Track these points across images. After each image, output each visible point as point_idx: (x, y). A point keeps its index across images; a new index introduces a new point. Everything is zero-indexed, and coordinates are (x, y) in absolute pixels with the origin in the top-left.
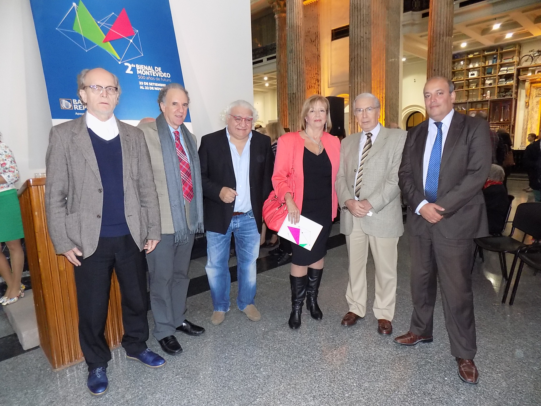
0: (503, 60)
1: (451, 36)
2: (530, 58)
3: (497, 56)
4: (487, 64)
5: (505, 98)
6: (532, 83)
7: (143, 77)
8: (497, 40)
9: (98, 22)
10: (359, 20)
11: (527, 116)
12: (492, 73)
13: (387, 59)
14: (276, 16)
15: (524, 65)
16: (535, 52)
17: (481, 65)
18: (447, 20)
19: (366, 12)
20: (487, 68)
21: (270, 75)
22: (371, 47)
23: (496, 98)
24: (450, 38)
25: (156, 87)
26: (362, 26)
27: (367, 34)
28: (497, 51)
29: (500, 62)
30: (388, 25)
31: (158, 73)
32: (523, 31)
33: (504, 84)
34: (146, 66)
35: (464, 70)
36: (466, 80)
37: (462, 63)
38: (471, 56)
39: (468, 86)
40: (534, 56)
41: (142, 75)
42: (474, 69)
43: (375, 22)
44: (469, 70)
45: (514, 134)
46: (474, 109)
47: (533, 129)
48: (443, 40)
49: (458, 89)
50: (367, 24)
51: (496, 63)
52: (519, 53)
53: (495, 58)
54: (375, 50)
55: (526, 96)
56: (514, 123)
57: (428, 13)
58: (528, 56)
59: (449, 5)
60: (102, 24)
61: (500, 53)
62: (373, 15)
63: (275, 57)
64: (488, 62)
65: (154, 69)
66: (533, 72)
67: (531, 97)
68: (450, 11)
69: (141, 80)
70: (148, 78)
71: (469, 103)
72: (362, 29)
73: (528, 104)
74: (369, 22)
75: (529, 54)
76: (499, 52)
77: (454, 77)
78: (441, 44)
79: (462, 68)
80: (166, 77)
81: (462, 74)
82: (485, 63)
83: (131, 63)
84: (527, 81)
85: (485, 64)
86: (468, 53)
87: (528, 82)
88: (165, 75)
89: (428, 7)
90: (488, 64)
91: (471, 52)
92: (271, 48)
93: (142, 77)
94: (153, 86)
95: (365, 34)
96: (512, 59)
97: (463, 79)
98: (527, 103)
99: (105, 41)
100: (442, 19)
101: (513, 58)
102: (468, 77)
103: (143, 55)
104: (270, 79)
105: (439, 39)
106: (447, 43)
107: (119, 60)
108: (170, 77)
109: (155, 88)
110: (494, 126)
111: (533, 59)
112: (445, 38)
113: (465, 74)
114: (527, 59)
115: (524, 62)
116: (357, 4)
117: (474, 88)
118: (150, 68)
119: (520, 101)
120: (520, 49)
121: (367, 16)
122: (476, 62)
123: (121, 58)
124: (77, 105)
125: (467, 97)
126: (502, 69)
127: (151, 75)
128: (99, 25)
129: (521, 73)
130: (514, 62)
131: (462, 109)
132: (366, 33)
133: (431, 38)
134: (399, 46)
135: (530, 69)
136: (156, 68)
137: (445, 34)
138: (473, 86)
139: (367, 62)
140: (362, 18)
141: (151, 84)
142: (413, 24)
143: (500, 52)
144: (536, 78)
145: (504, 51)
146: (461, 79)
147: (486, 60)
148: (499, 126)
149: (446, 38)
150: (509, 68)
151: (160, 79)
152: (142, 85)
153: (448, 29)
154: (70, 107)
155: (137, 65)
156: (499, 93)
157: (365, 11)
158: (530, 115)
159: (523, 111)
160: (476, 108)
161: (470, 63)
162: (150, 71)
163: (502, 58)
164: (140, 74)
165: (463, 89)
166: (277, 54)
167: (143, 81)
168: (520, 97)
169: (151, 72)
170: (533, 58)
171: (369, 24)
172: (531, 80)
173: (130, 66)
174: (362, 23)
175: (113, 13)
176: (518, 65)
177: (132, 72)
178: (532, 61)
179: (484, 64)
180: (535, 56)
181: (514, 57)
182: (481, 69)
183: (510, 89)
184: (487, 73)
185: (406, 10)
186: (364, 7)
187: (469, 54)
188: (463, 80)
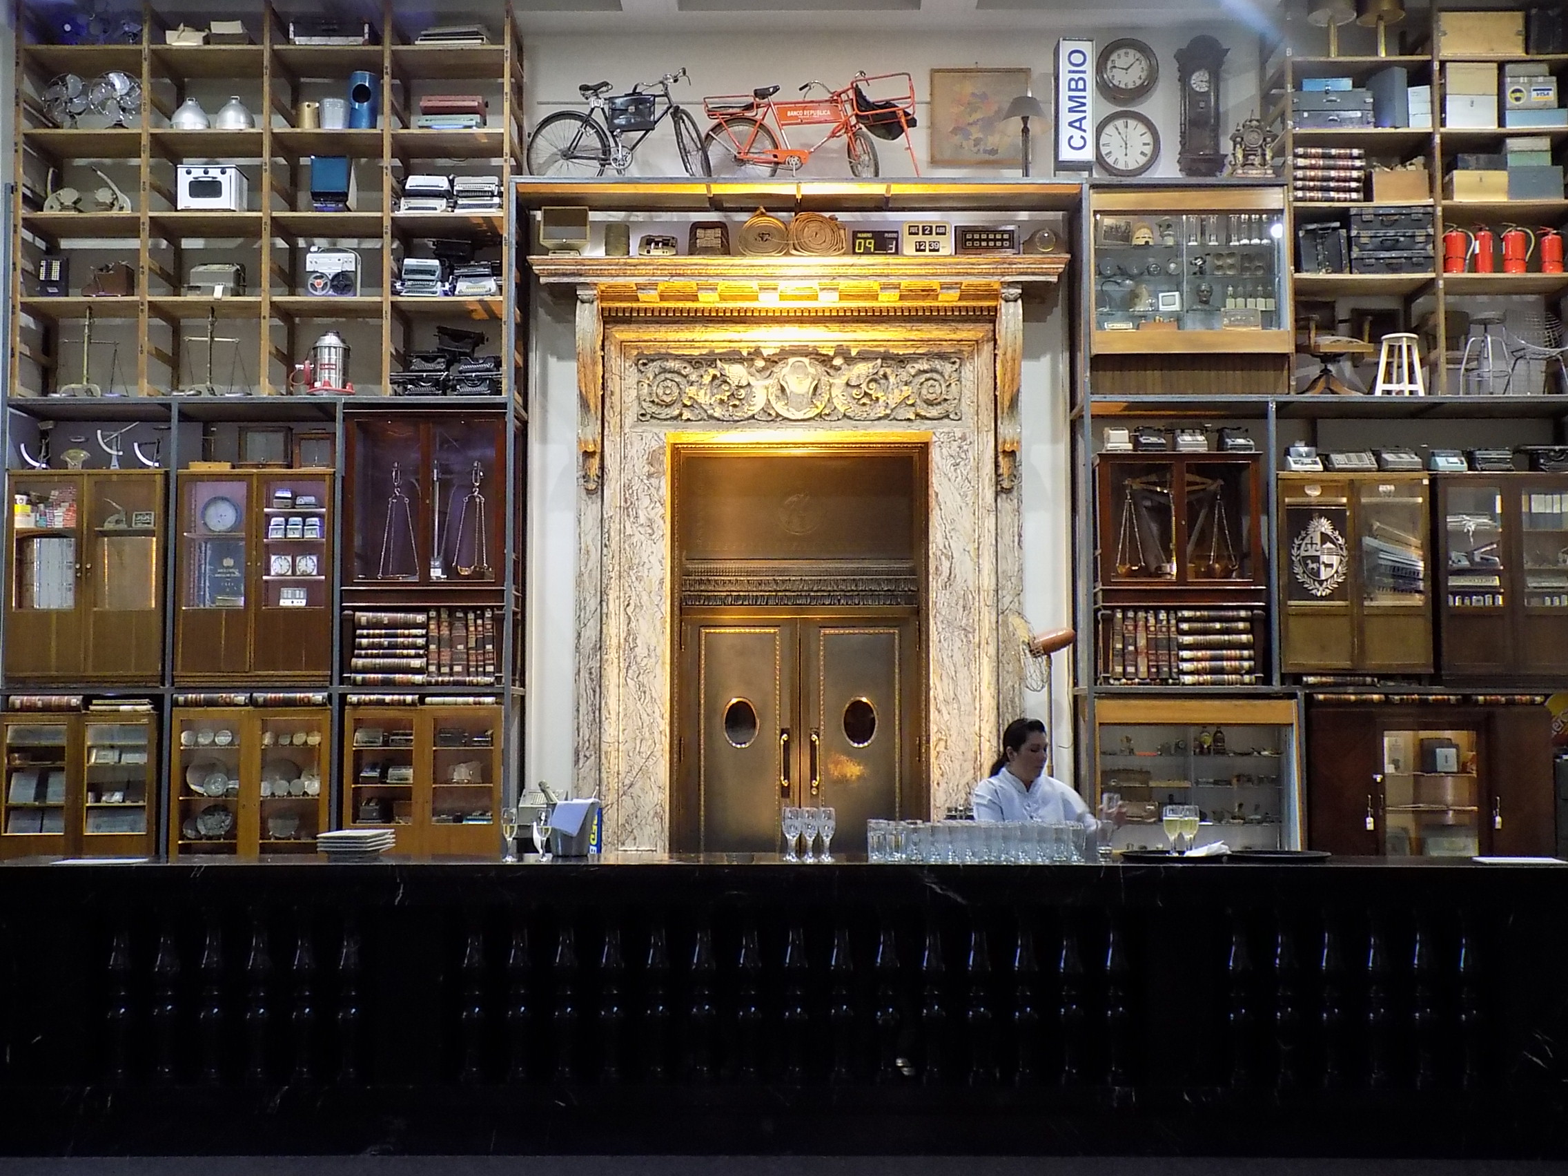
2: (592, 134)
3: (377, 79)
4: (307, 125)
5: (451, 398)
6: (610, 319)
11: (595, 556)
12: (352, 201)
15: (556, 177)
17: (268, 124)
20: (307, 153)
23: (385, 392)
28: (375, 35)
29: (401, 128)
33: (436, 293)
35: (134, 140)
36: (155, 228)
37: (116, 81)
38: (184, 40)
39: (175, 278)
42: (214, 145)
44: (173, 150)
45: (523, 685)
46: (225, 467)
47: (641, 651)
51: (373, 125)
53: (361, 90)
55: (584, 404)
56: (522, 601)
58: (576, 124)
61: (397, 60)
64: (318, 111)
66: (616, 240)
67: (612, 419)
71: (184, 417)
73: (595, 462)
75: (583, 107)
76: (386, 50)
77: (55, 190)
79: (119, 126)
81: (120, 173)
82: (293, 110)
84: (580, 294)
85: (295, 127)
87: (589, 303)
90: (317, 124)
96: (477, 118)
97: (127, 215)
98: (587, 455)
101: (482, 112)
102: (173, 209)
110: (385, 617)
111: (606, 150)
113: (145, 173)
114: (569, 139)
115: (552, 161)
117: (218, 292)
119: (544, 440)
120: (524, 61)
122: (227, 98)
125: (166, 370)
126: (413, 182)
129: (544, 228)
131: (129, 460)
135: (593, 214)
138: (216, 277)
143: (399, 50)
144: (632, 281)
145: (421, 45)
147: (298, 95)
148: (421, 618)
150: (462, 183)
156: (403, 359)
158: (614, 545)
159: (570, 517)
160: (238, 458)
161: (180, 103)
163: (411, 95)
165: (131, 290)
168: (544, 409)
170: (609, 138)
172: (605, 293)
176: (523, 174)
178: (603, 164)
179: (288, 120)
180: (620, 130)
182: (263, 152)
183: (479, 340)
184: (316, 196)
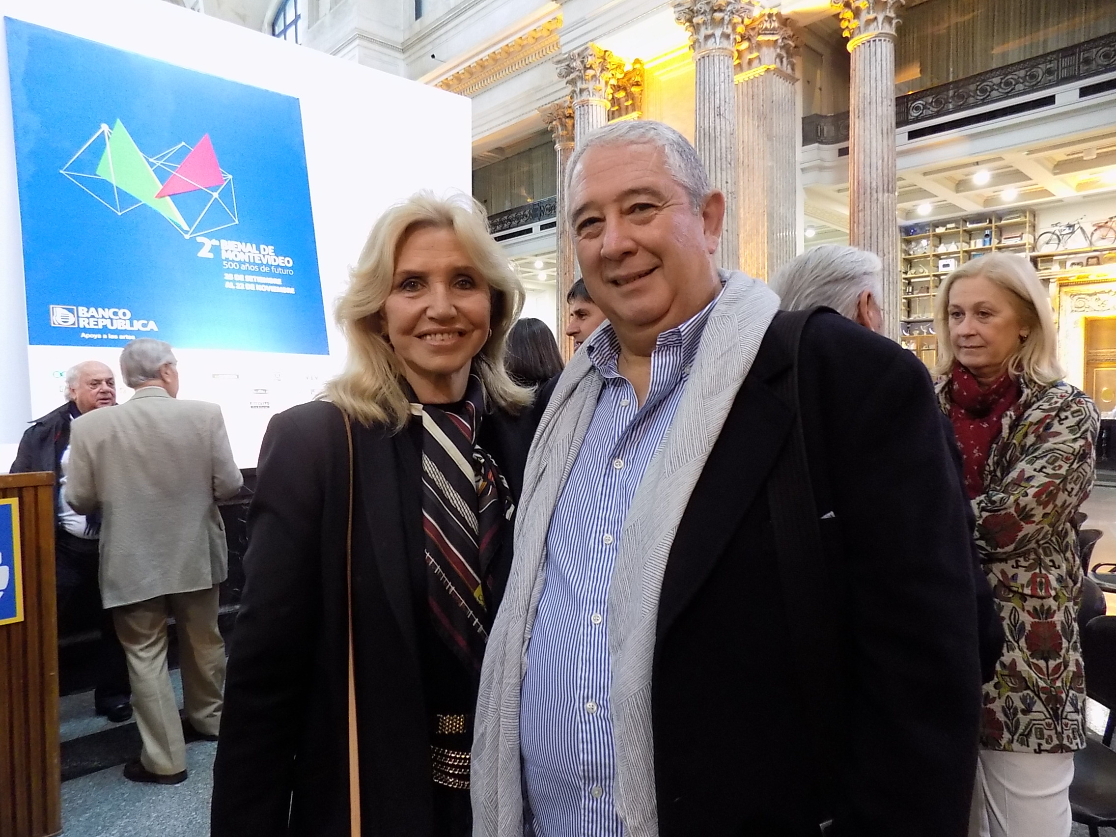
0: (1003, 240)
1: (893, 191)
2: (1055, 237)
3: (991, 232)
4: (973, 247)
6: (1061, 286)
7: (233, 266)
8: (987, 201)
9: (151, 160)
10: (713, 158)
13: (771, 233)
14: (558, 147)
15: (1044, 250)
16: (1063, 228)
17: (962, 248)
18: (883, 161)
19: (726, 143)
20: (973, 253)
21: (544, 258)
22: (738, 208)
24: (891, 195)
25: (259, 284)
26: (719, 170)
27: (729, 184)
28: (990, 222)
29: (998, 243)
30: (772, 168)
31: (266, 256)
32: (1034, 187)
34: (241, 243)
35: (929, 256)
36: (934, 276)
37: (924, 242)
38: (940, 230)
40: (1061, 235)
41: (233, 261)
42: (948, 255)
43: (746, 161)
44: (938, 257)
48: (877, 199)
49: (917, 294)
50: (729, 165)
51: (990, 244)
52: (1034, 227)
53: (987, 236)
54: (747, 214)
57: (848, 148)
58: (1050, 234)
59: (885, 135)
60: (159, 163)
61: (996, 227)
62: (743, 148)
63: (553, 225)
64: (975, 243)
65: (258, 249)
66: (1063, 264)
67: (1061, 313)
68: (888, 146)
69: (228, 271)
70: (244, 267)
72: (719, 175)
74: (732, 163)
75: (1052, 230)
76: (993, 225)
77: (910, 269)
78: (874, 205)
79: (925, 253)
80: (283, 265)
81: (925, 264)
82: (969, 243)
83: (210, 236)
84: (1051, 280)
85: (970, 247)
86: (936, 225)
87: (1054, 282)
88: (280, 261)
89: (847, 138)
90: (975, 246)
91: (943, 223)
92: (548, 206)
93: (231, 265)
94: (254, 283)
95: (724, 184)
96: (1019, 238)
97: (927, 274)
99: (160, 195)
100: (874, 161)
101: (1021, 236)
102: (938, 271)
103: (237, 222)
104: (548, 265)
105: (869, 197)
106: (885, 205)
107: (186, 232)
108: (291, 264)
109: (257, 285)
111: (1060, 240)
112: (880, 195)
113: (931, 264)
114: (1048, 239)
115: (1043, 245)
116: (709, 127)
118: (250, 248)
120: (1035, 220)
121: (728, 150)
122: (951, 243)
123: (190, 229)
124: (87, 318)
127: (252, 261)
128: (152, 165)
129: (1039, 265)
130: (1025, 245)
131: (928, 333)
132: (727, 182)
133: (854, 195)
134: (795, 208)
135: (1055, 258)
136: (262, 247)
137: (880, 189)
139: (730, 238)
140: (718, 155)
141: (249, 278)
142: (821, 168)
143: (997, 224)
144: (1068, 275)
145: (1003, 222)
146: (924, 274)
147: (970, 239)
149: (883, 196)
151: (270, 268)
152: (230, 281)
153: (886, 179)
154: (73, 322)
155: (222, 241)
157: (724, 141)
161: (940, 244)
162: (249, 254)
163: (1001, 235)
164: (227, 260)
165: (928, 292)
166: (557, 219)
167: (233, 272)
169: (251, 255)
170: (1061, 237)
171: (733, 165)
172: (1060, 280)
173: (209, 243)
174: (718, 164)
175: (183, 143)
176: (1034, 251)
177: (211, 256)
178: (1059, 244)
179: (968, 246)
180: (1064, 235)
181: (1024, 235)
182: (961, 255)
185: (806, 141)
186: (723, 135)
187: (938, 227)
188: (928, 276)
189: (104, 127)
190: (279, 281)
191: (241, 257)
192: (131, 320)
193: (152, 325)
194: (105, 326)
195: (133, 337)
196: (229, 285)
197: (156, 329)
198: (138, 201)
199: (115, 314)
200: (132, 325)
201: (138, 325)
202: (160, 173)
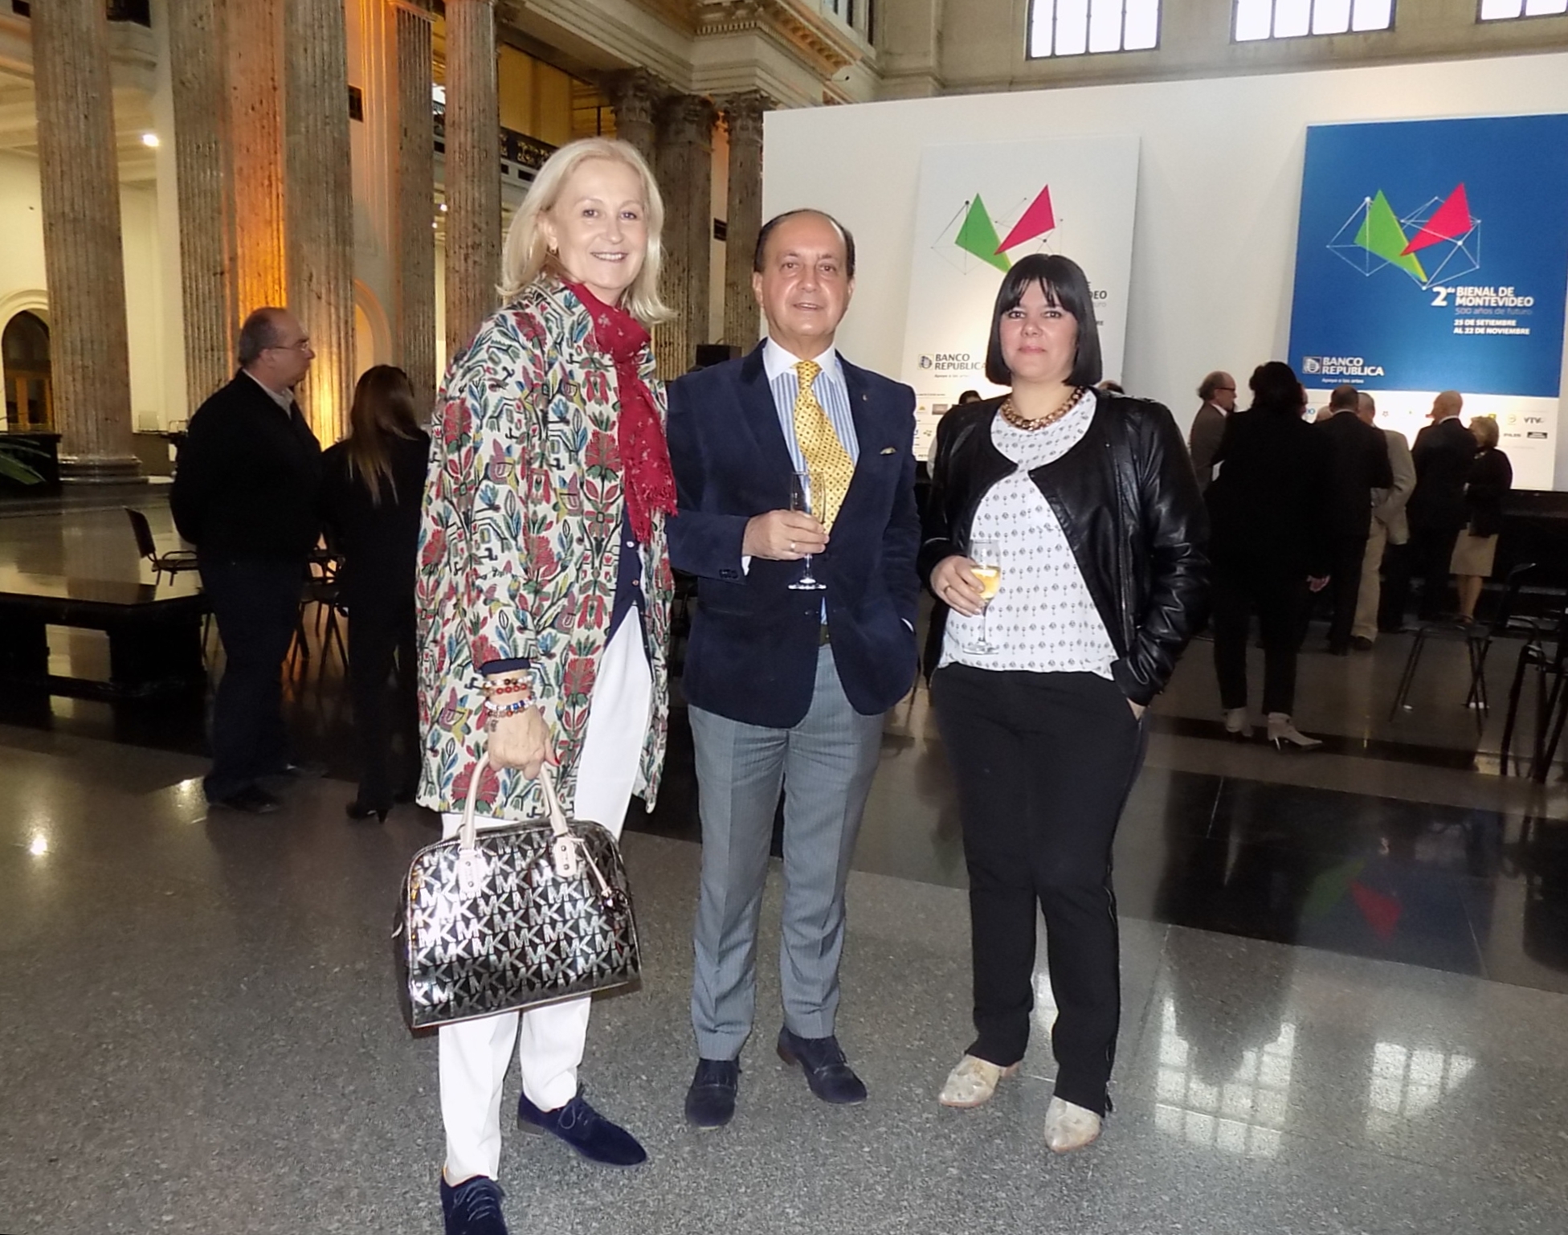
7: (1466, 311)
9: (1402, 221)
25: (1490, 326)
31: (1504, 298)
34: (1479, 288)
41: (1467, 307)
60: (1409, 223)
65: (1496, 291)
69: (1460, 317)
70: (1477, 312)
80: (1522, 305)
83: (1447, 285)
88: (1519, 301)
93: (1463, 311)
94: (1485, 326)
99: (1407, 252)
103: (1478, 267)
107: (1424, 284)
108: (1531, 304)
109: (1488, 328)
118: (1488, 291)
123: (1429, 279)
124: (1328, 366)
127: (1487, 304)
128: (1402, 225)
136: (1502, 289)
141: (1480, 322)
151: (1507, 310)
152: (1459, 327)
154: (1316, 370)
155: (1459, 288)
162: (1485, 298)
164: (1460, 305)
167: (1465, 317)
169: (1488, 299)
173: (1443, 291)
175: (1437, 197)
177: (1445, 304)
189: (1368, 199)
190: (1513, 323)
191: (1478, 302)
192: (1363, 367)
193: (1380, 371)
194: (1341, 373)
195: (1361, 381)
196: (1458, 331)
197: (1382, 373)
198: (1385, 261)
199: (1351, 362)
200: (1363, 371)
201: (1368, 371)
202: (1408, 231)
